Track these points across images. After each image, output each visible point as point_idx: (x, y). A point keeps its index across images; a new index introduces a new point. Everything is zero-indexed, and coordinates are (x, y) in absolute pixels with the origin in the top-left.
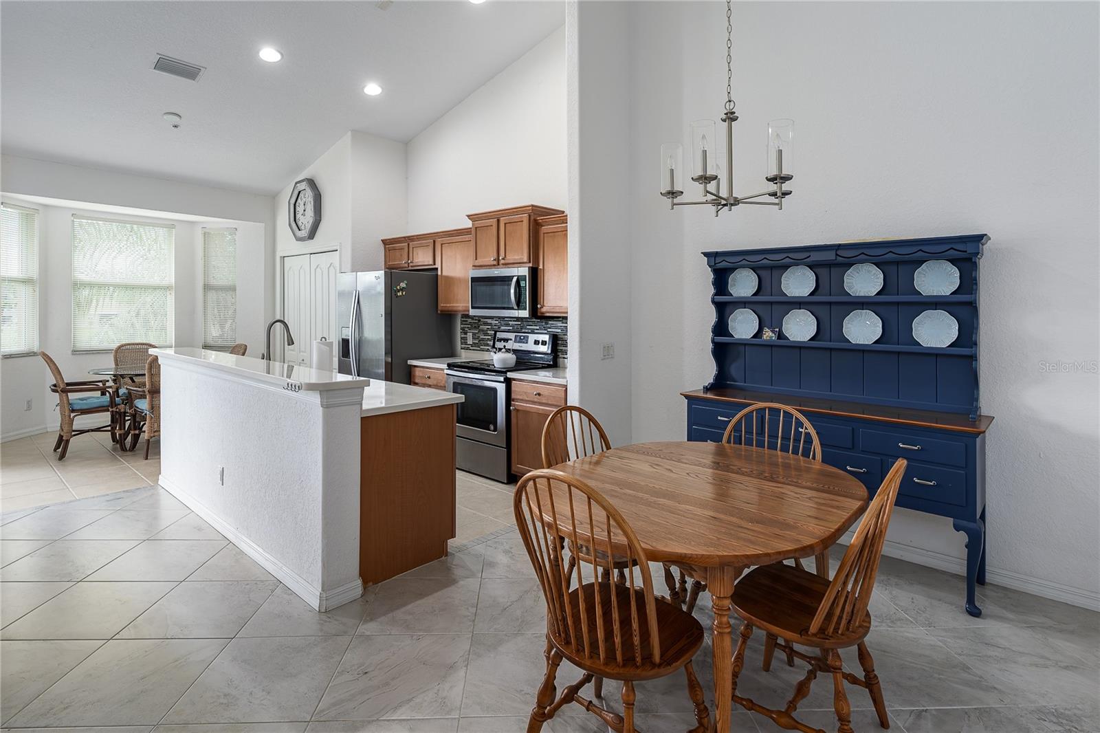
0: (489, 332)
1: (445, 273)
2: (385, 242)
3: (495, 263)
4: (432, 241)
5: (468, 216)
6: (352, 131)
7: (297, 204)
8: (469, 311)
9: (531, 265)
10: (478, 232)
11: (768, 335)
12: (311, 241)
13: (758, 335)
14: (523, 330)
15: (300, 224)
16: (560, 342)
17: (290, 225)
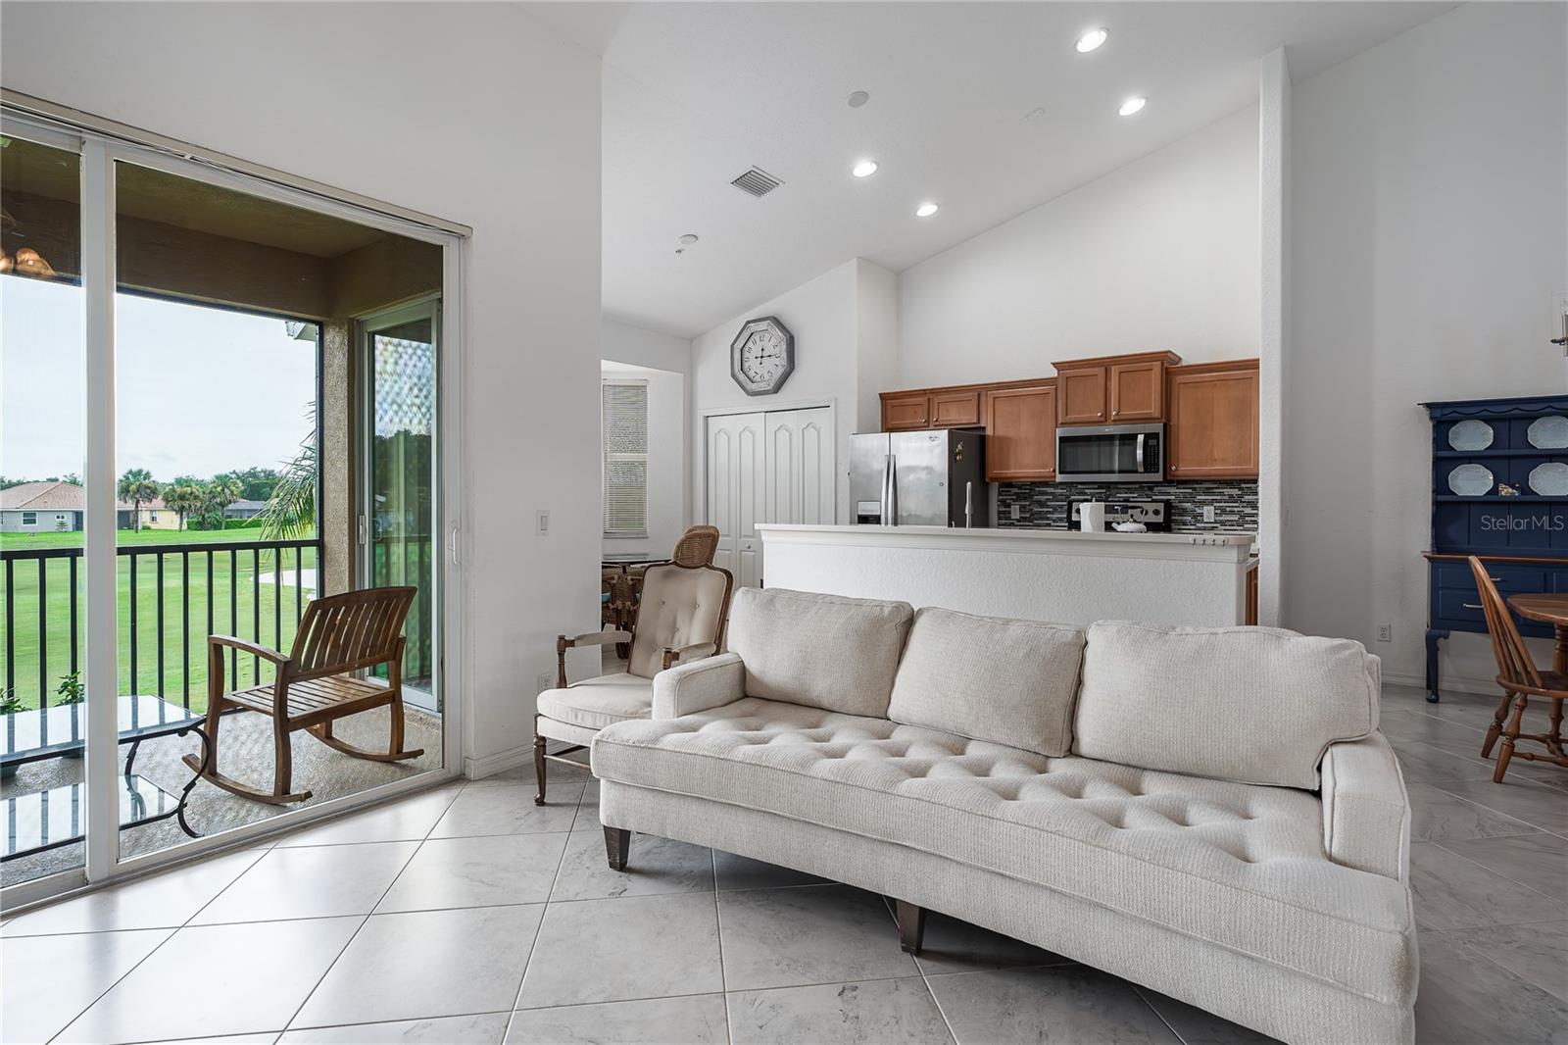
0: (1049, 503)
1: (1000, 432)
2: (884, 397)
3: (1102, 419)
4: (976, 394)
5: (1054, 364)
6: (859, 258)
7: (746, 349)
8: (1055, 477)
9: (1164, 421)
10: (1069, 383)
11: (1506, 491)
12: (775, 395)
13: (1494, 491)
14: (1110, 499)
15: (751, 374)
16: (1173, 511)
17: (733, 376)
